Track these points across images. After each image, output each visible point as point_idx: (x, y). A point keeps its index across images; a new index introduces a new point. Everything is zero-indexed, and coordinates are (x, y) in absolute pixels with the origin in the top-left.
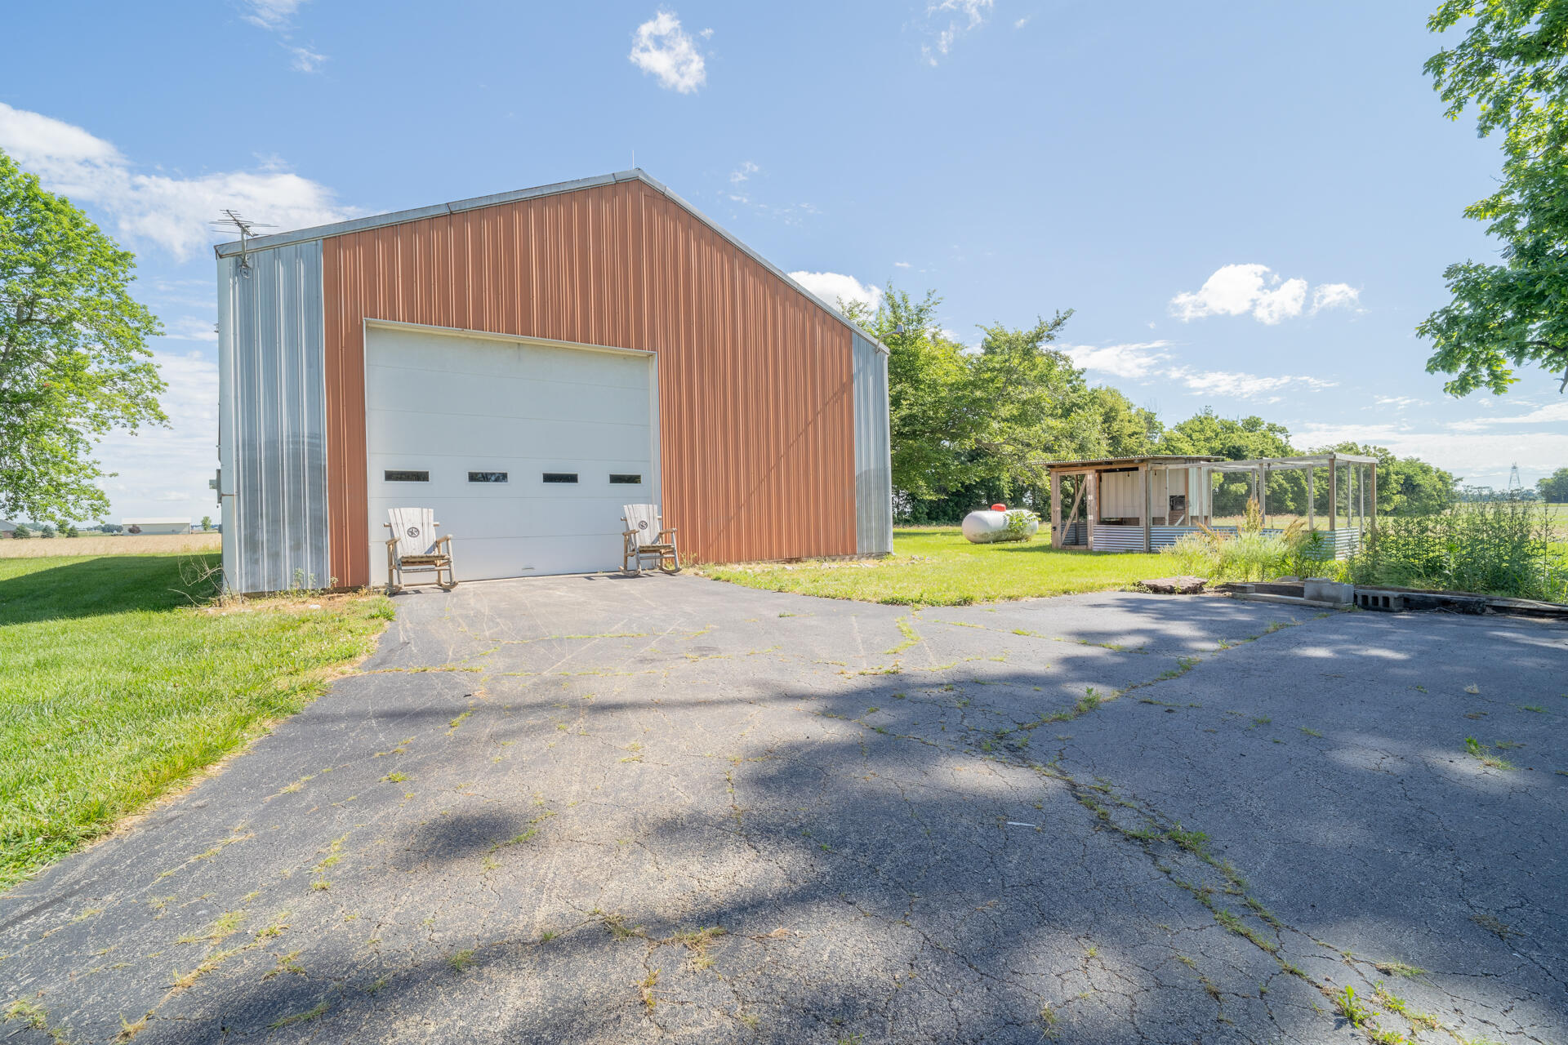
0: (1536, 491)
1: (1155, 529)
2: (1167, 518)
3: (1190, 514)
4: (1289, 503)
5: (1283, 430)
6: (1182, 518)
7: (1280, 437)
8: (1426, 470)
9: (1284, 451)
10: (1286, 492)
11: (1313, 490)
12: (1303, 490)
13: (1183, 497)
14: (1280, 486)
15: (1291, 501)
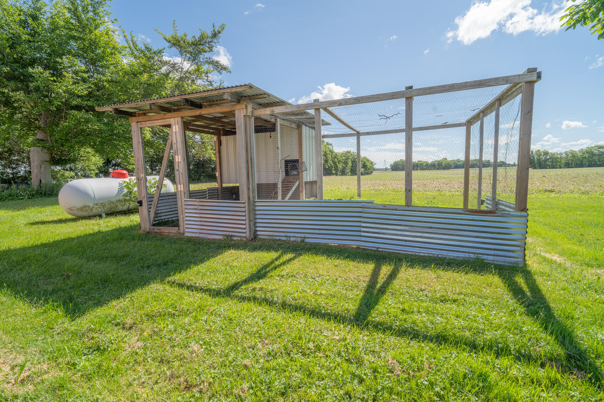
0: (389, 167)
1: (262, 205)
2: (280, 186)
3: (305, 180)
4: (333, 171)
5: (331, 145)
6: (297, 184)
7: (330, 147)
8: (368, 161)
9: (332, 152)
10: (332, 167)
11: (340, 166)
12: (337, 167)
13: (297, 161)
14: (331, 165)
15: (334, 170)
